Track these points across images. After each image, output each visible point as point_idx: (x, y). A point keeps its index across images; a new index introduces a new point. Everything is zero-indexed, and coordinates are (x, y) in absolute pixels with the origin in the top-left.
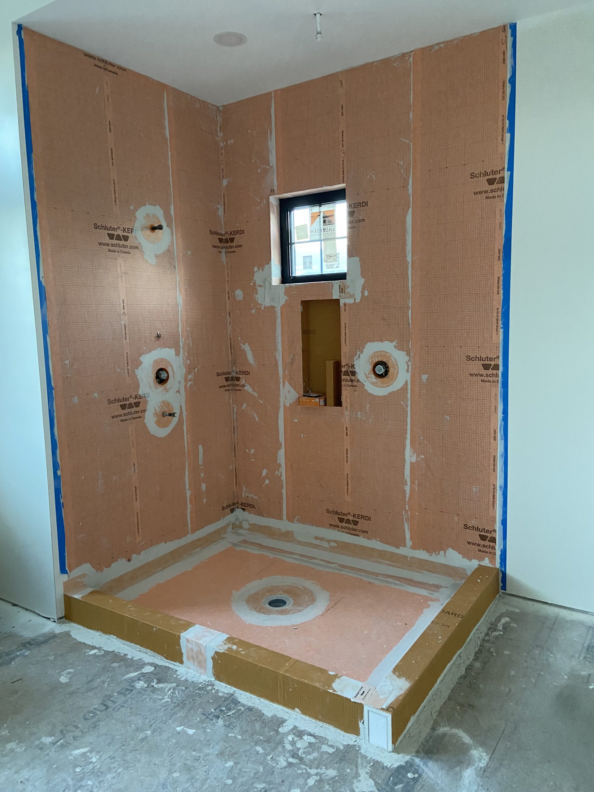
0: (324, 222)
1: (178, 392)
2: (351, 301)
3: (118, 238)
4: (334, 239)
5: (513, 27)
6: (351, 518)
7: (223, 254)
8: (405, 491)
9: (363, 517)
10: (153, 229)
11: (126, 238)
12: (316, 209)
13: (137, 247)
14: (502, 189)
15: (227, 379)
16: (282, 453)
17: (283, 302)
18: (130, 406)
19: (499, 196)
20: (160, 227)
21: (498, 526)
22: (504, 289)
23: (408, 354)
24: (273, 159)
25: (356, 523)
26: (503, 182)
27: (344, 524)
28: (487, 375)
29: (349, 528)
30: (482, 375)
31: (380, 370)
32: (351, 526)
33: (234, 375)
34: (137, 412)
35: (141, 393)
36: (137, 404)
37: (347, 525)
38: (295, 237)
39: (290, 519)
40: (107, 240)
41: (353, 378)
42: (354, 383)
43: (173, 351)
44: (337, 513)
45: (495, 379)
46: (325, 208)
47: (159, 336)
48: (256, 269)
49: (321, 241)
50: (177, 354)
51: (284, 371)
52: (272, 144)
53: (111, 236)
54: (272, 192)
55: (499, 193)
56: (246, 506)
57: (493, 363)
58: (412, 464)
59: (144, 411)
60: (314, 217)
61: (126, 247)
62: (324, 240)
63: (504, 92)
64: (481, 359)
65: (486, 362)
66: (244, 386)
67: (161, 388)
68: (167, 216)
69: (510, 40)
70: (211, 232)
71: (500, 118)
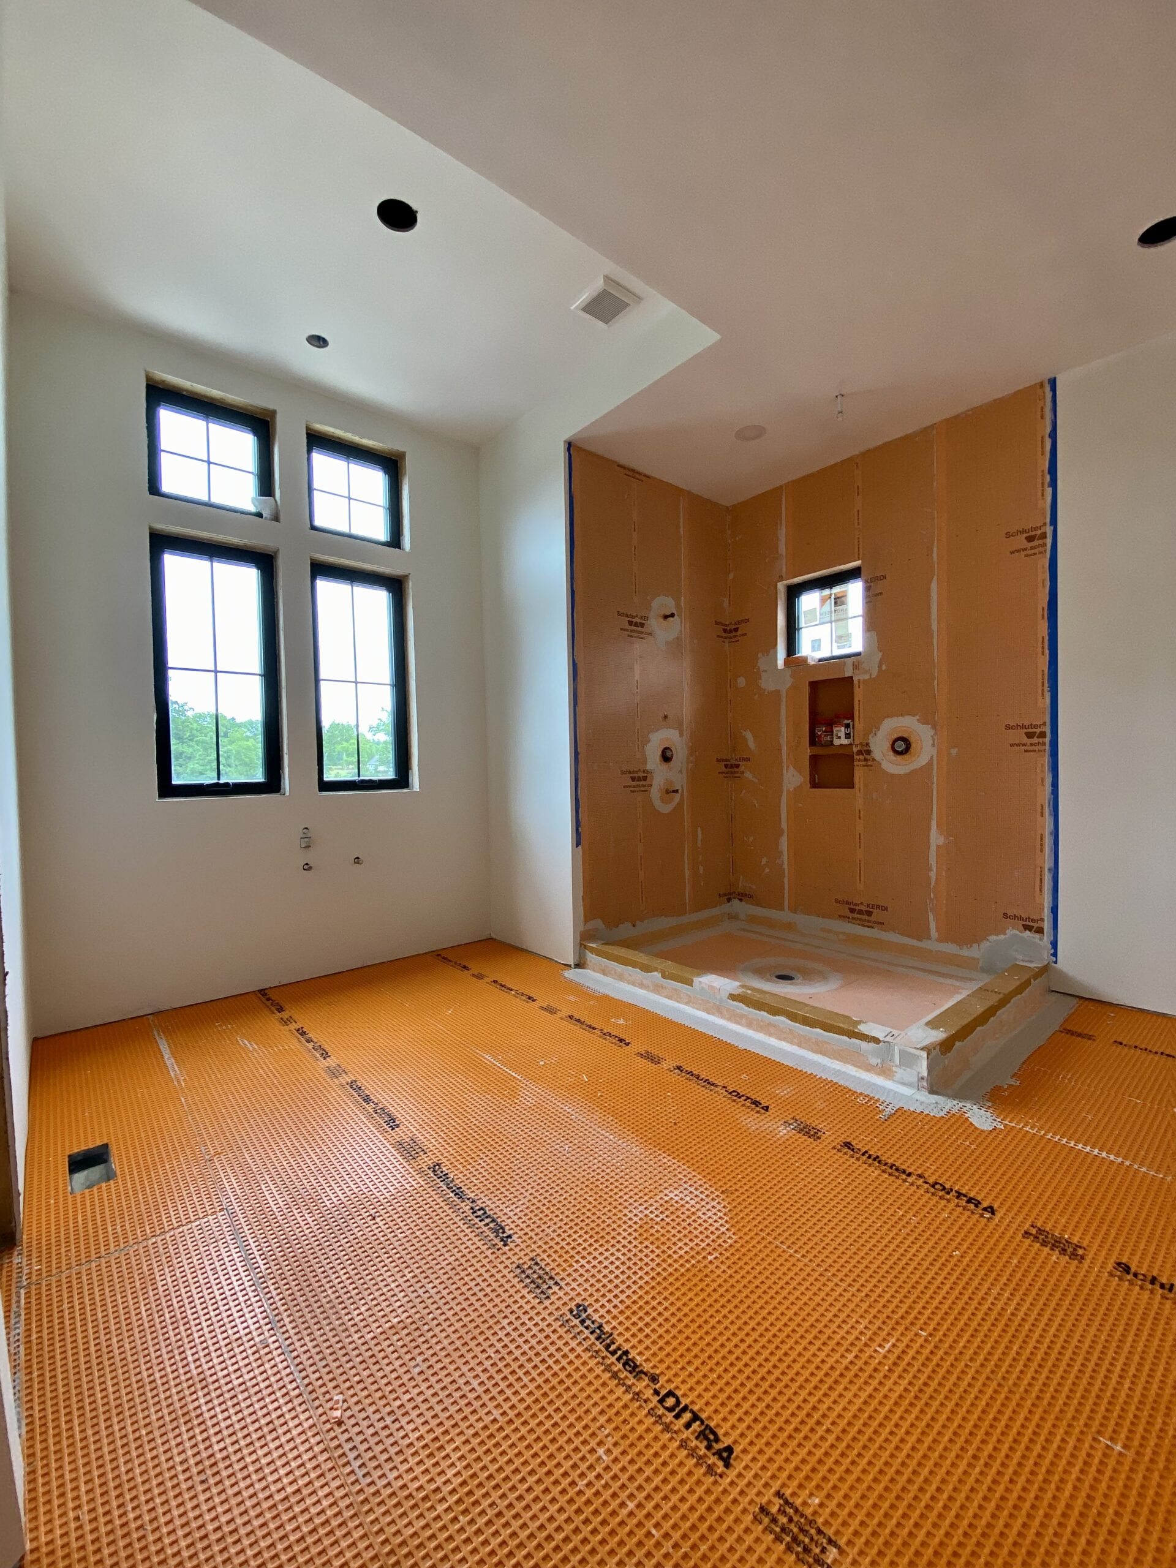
0: (836, 603)
1: (681, 772)
2: (867, 677)
3: (636, 625)
4: (846, 619)
5: (1053, 383)
6: (864, 908)
7: (727, 645)
8: (929, 878)
9: (878, 907)
10: (666, 617)
11: (642, 625)
12: (827, 592)
13: (650, 634)
14: (1045, 545)
15: (726, 766)
16: (784, 842)
17: (788, 685)
18: (639, 779)
19: (1041, 553)
20: (672, 615)
21: (1047, 914)
22: (1050, 649)
23: (934, 727)
24: (782, 548)
25: (869, 914)
26: (1045, 537)
27: (856, 915)
28: (1032, 745)
29: (861, 920)
30: (1025, 745)
31: (900, 747)
32: (865, 917)
33: (733, 762)
34: (644, 786)
35: (648, 767)
36: (645, 778)
37: (860, 916)
38: (803, 621)
39: (794, 910)
40: (627, 626)
41: (868, 757)
42: (870, 763)
43: (677, 732)
44: (847, 903)
45: (1041, 748)
46: (837, 590)
47: (666, 717)
48: (760, 655)
49: (831, 622)
50: (681, 735)
51: (788, 755)
52: (782, 533)
53: (630, 623)
54: (781, 579)
55: (1041, 549)
56: (743, 897)
57: (1038, 730)
58: (938, 847)
59: (651, 785)
60: (823, 601)
61: (642, 633)
62: (836, 621)
63: (1043, 448)
64: (1023, 727)
65: (1030, 730)
66: (743, 773)
67: (665, 766)
68: (678, 606)
69: (1049, 395)
70: (717, 623)
71: (1040, 474)
